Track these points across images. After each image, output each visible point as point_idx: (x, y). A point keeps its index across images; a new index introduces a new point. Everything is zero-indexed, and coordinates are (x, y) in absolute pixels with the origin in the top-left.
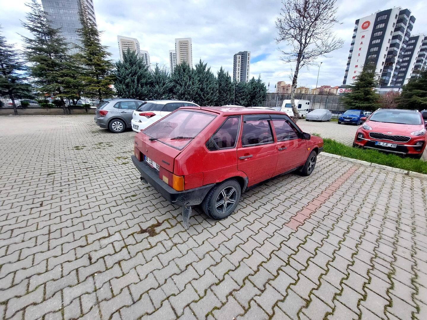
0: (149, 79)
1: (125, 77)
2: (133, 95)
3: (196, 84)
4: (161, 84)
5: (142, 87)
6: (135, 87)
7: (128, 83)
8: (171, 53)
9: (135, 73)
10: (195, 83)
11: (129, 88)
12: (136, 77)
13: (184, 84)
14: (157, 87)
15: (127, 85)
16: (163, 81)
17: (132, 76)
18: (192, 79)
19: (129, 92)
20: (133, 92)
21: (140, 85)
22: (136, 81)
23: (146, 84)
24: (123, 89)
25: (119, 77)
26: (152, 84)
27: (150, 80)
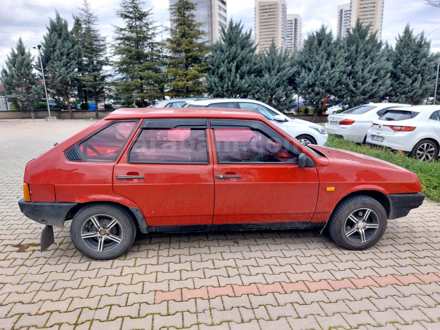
0: (255, 64)
1: (219, 64)
2: (227, 91)
3: (339, 66)
4: (275, 71)
5: (242, 78)
6: (232, 79)
7: (223, 73)
8: (341, 11)
9: (234, 58)
10: (337, 64)
11: (224, 81)
12: (235, 64)
13: (315, 68)
14: (267, 76)
15: (221, 78)
16: (277, 66)
17: (229, 63)
18: (333, 57)
19: (222, 87)
20: (228, 87)
21: (238, 76)
22: (233, 69)
23: (249, 73)
24: (215, 84)
25: (213, 65)
26: (259, 73)
27: (256, 66)
